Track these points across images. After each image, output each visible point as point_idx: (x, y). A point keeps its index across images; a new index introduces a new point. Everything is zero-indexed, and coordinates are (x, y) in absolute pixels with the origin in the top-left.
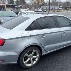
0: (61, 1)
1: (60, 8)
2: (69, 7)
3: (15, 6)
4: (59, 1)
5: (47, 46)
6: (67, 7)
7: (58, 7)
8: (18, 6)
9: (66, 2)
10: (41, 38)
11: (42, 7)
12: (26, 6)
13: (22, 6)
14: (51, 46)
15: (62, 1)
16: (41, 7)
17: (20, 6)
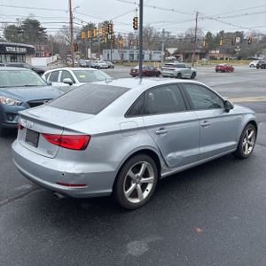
0: (168, 33)
1: (169, 55)
2: (196, 54)
3: (8, 49)
4: (163, 32)
5: (170, 155)
6: (192, 54)
7: (163, 53)
8: (20, 47)
9: (184, 36)
10: (159, 134)
11: (106, 52)
12: (47, 49)
13: (31, 46)
14: (178, 154)
15: (172, 34)
16: (102, 53)
17: (28, 48)
